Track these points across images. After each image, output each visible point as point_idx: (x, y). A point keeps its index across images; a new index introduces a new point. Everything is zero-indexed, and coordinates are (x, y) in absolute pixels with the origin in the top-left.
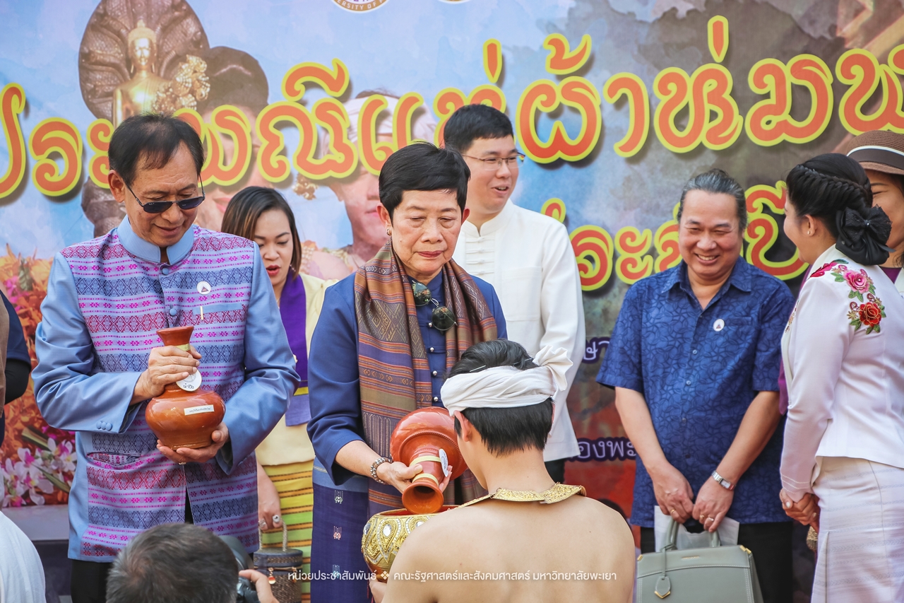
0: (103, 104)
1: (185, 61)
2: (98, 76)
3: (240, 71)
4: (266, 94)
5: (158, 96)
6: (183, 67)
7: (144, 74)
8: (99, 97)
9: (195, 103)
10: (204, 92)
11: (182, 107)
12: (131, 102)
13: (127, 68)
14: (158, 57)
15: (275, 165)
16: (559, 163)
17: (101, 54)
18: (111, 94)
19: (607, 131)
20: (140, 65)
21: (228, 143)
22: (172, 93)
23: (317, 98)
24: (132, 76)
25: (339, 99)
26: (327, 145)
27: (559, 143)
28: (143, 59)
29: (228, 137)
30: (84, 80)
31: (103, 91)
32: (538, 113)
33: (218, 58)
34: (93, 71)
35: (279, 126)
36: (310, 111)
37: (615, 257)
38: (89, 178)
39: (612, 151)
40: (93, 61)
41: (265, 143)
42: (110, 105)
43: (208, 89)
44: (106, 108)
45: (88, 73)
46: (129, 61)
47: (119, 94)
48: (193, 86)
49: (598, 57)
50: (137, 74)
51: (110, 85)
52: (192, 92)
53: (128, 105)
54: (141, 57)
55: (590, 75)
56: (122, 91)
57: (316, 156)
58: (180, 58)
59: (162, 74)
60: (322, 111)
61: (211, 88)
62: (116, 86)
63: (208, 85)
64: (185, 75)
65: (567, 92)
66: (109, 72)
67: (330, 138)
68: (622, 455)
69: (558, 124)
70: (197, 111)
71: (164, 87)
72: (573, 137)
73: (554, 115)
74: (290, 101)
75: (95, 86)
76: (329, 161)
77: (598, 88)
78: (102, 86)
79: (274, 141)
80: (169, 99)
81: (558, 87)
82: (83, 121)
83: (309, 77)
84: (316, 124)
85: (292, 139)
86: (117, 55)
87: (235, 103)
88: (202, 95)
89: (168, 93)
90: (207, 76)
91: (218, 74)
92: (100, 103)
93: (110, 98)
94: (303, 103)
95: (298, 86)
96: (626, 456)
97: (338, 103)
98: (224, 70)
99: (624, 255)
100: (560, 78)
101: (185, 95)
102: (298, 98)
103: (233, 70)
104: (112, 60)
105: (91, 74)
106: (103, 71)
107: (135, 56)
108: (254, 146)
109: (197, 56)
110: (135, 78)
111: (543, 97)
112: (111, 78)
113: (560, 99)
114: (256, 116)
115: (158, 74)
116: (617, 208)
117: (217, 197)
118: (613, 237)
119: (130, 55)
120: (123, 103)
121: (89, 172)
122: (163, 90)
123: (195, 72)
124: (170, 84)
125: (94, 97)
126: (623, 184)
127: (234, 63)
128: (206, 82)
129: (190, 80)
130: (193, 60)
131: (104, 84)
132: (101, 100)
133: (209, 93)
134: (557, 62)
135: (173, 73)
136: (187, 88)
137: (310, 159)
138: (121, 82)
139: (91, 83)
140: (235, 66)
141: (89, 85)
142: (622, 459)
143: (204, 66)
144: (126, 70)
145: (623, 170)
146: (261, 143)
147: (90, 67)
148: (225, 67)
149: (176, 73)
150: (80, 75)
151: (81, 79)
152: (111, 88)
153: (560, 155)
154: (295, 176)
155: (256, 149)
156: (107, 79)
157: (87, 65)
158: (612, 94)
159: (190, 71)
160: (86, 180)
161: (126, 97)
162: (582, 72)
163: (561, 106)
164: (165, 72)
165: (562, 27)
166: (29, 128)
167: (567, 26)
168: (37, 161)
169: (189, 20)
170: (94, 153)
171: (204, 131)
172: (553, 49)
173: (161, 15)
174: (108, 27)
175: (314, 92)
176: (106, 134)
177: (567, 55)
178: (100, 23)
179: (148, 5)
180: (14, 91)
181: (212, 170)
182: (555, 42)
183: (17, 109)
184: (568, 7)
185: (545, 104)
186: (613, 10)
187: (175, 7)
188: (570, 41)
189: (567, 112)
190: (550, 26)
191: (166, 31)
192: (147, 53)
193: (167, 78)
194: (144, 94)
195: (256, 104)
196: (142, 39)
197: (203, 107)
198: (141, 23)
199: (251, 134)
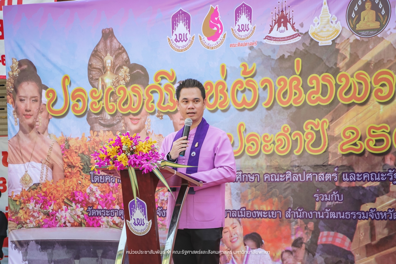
0: (95, 83)
1: (122, 68)
2: (94, 73)
3: (140, 72)
4: (148, 81)
5: (113, 80)
6: (122, 70)
7: (109, 72)
8: (94, 80)
9: (125, 83)
10: (128, 79)
11: (121, 84)
12: (104, 82)
13: (103, 70)
14: (113, 66)
15: (150, 107)
16: (244, 109)
17: (95, 65)
18: (98, 79)
19: (260, 98)
20: (108, 69)
21: (135, 98)
22: (118, 80)
23: (165, 82)
24: (105, 73)
25: (172, 83)
26: (168, 100)
27: (244, 102)
28: (109, 67)
29: (135, 96)
30: (89, 74)
31: (95, 78)
32: (237, 90)
33: (133, 67)
34: (92, 71)
35: (152, 92)
36: (162, 87)
37: (261, 144)
38: (89, 109)
39: (262, 105)
40: (92, 67)
41: (147, 98)
42: (97, 83)
43: (129, 78)
44: (96, 84)
45: (91, 72)
46: (104, 67)
47: (100, 79)
48: (124, 77)
49: (258, 71)
50: (107, 72)
51: (97, 76)
52: (124, 79)
53: (103, 83)
54: (108, 66)
55: (255, 77)
56: (101, 78)
57: (164, 104)
58: (121, 67)
59: (115, 72)
60: (167, 87)
61: (130, 78)
62: (100, 76)
63: (129, 77)
64: (122, 73)
65: (247, 83)
66: (97, 71)
67: (169, 97)
68: (262, 217)
69: (244, 95)
70: (125, 86)
71: (115, 77)
72: (249, 100)
73: (243, 92)
74: (156, 84)
75: (93, 76)
76: (168, 105)
77: (257, 82)
78: (95, 76)
79: (150, 98)
80: (116, 82)
81: (244, 81)
82: (88, 88)
83: (162, 75)
84: (164, 92)
85: (156, 97)
86: (100, 65)
87: (138, 84)
88: (127, 80)
89: (116, 79)
90: (129, 74)
91: (133, 73)
92: (94, 82)
93: (97, 81)
94: (160, 84)
95: (159, 78)
96: (263, 217)
97: (172, 85)
98: (135, 72)
99: (264, 143)
100: (245, 78)
101: (122, 80)
102: (159, 82)
103: (138, 72)
104: (99, 67)
105: (92, 72)
106: (95, 71)
107: (106, 66)
108: (143, 99)
109: (126, 66)
110: (106, 74)
111: (239, 85)
112: (98, 74)
113: (245, 86)
114: (145, 89)
115: (113, 73)
116: (262, 126)
117: (131, 117)
118: (261, 136)
119: (104, 66)
120: (102, 82)
121: (89, 107)
122: (115, 78)
123: (125, 72)
124: (117, 76)
125: (92, 80)
126: (265, 118)
127: (138, 69)
128: (129, 76)
129: (123, 75)
130: (125, 68)
131: (95, 75)
132: (94, 81)
133: (130, 80)
134: (244, 73)
135: (118, 72)
136: (123, 78)
137: (162, 104)
138: (101, 75)
139: (91, 75)
140: (138, 70)
141: (91, 76)
142: (261, 218)
143: (128, 70)
144: (103, 71)
145: (265, 112)
146: (146, 98)
147: (91, 69)
148: (135, 70)
149: (119, 72)
150: (88, 72)
151: (88, 74)
152: (98, 77)
153: (244, 106)
154: (157, 111)
155: (144, 100)
156: (97, 73)
157: (90, 69)
158: (262, 85)
159: (124, 72)
160: (88, 110)
161: (103, 80)
162: (253, 76)
163: (245, 88)
164: (116, 72)
165: (246, 60)
166: (70, 91)
167: (248, 59)
168: (73, 102)
169: (124, 54)
170: (91, 100)
171: (127, 94)
172: (243, 68)
173: (115, 51)
174: (98, 55)
175: (164, 81)
176: (96, 94)
177: (248, 70)
178: (95, 54)
179: (111, 48)
180: (66, 77)
181: (130, 107)
182: (244, 65)
183: (67, 83)
184: (248, 53)
185: (240, 87)
186: (263, 54)
187: (120, 49)
188: (249, 65)
189: (247, 91)
190: (242, 60)
191: (116, 57)
192: (110, 65)
193: (116, 74)
194: (108, 80)
195: (145, 85)
196: (109, 60)
197: (127, 85)
198: (108, 54)
199: (143, 95)
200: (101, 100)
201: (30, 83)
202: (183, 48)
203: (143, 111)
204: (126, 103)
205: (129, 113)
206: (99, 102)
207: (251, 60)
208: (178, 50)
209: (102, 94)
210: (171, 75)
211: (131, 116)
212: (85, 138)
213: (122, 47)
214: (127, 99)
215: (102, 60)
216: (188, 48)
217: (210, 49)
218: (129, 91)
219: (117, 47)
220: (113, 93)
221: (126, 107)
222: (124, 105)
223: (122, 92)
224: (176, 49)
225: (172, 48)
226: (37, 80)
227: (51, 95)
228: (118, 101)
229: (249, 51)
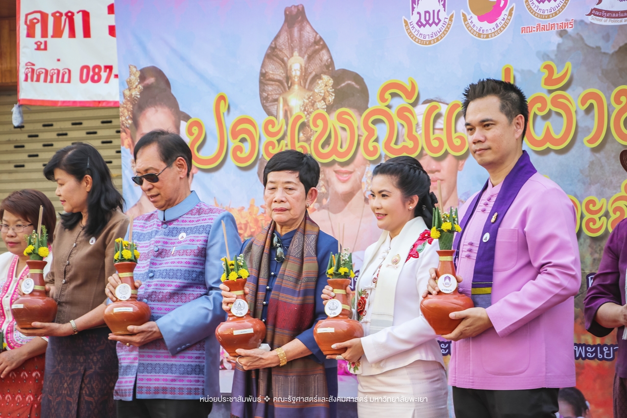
0: (272, 107)
1: (320, 78)
2: (270, 88)
3: (353, 85)
4: (367, 101)
5: (304, 102)
6: (319, 82)
7: (296, 87)
8: (270, 102)
9: (325, 106)
10: (331, 99)
11: (318, 109)
12: (288, 105)
13: (286, 83)
14: (305, 76)
15: (371, 149)
16: (547, 151)
17: (272, 74)
18: (276, 100)
19: (579, 129)
20: (294, 81)
21: (343, 133)
22: (312, 100)
23: (398, 103)
24: (289, 88)
25: (411, 104)
26: (403, 136)
27: (548, 137)
28: (296, 77)
29: (344, 129)
30: (262, 90)
31: (272, 98)
32: (535, 115)
33: (340, 76)
34: (267, 85)
35: (375, 122)
36: (393, 112)
37: (582, 217)
38: (262, 155)
39: (583, 143)
40: (267, 78)
41: (366, 134)
42: (276, 107)
43: (333, 97)
44: (273, 109)
45: (264, 86)
46: (288, 78)
47: (281, 100)
48: (324, 95)
49: (575, 77)
50: (292, 87)
51: (276, 94)
52: (324, 99)
53: (286, 107)
54: (295, 76)
55: (570, 90)
56: (283, 98)
57: (396, 143)
58: (318, 77)
59: (307, 87)
60: (401, 112)
61: (335, 96)
62: (280, 94)
63: (334, 94)
64: (320, 88)
65: (554, 102)
66: (275, 85)
67: (405, 131)
68: (584, 356)
69: (548, 123)
70: (326, 112)
71: (308, 95)
72: (557, 134)
73: (546, 117)
74: (382, 106)
75: (268, 95)
76: (404, 146)
77: (574, 99)
78: (272, 94)
79: (371, 132)
80: (310, 104)
81: (549, 98)
82: (260, 117)
83: (394, 89)
84: (397, 121)
85: (382, 131)
86: (281, 74)
87: (349, 106)
88: (329, 101)
89: (310, 100)
90: (333, 88)
91: (339, 87)
92: (270, 106)
93: (276, 103)
94: (389, 107)
95: (387, 96)
96: (586, 357)
97: (410, 107)
98: (343, 85)
99: (588, 216)
100: (550, 92)
101: (320, 101)
102: (386, 104)
103: (348, 85)
104: (279, 78)
105: (266, 87)
106: (272, 85)
107: (291, 74)
108: (359, 136)
109: (328, 75)
110: (291, 89)
111: (539, 105)
112: (278, 90)
113: (550, 106)
114: (361, 115)
115: (305, 87)
116: (584, 183)
117: (336, 169)
118: (581, 203)
119: (289, 75)
120: (284, 106)
121: (262, 152)
122: (307, 97)
123: (326, 86)
124: (311, 93)
125: (267, 102)
126: (589, 166)
127: (349, 80)
128: (332, 92)
129: (323, 91)
130: (325, 78)
131: (273, 93)
132: (271, 104)
133: (334, 100)
134: (549, 81)
135: (313, 86)
136: (321, 96)
137: (392, 145)
138: (283, 92)
139: (265, 93)
140: (349, 82)
141: (264, 94)
142: (583, 359)
143: (331, 82)
144: (286, 84)
145: (588, 156)
146: (363, 134)
147: (265, 82)
148: (344, 82)
149: (315, 86)
150: (260, 87)
151: (260, 90)
152: (277, 96)
153: (548, 145)
154: (383, 156)
155: (360, 137)
156: (275, 90)
157: (264, 81)
158: (583, 103)
159: (323, 85)
160: (260, 157)
161: (286, 102)
162: (564, 88)
163: (550, 111)
164: (309, 85)
165: (553, 57)
166: (229, 122)
167: (556, 55)
168: (233, 143)
169: (324, 52)
170: (266, 139)
171: (330, 126)
172: (546, 72)
173: (307, 48)
174: (277, 56)
175: (396, 99)
176: (273, 127)
177: (556, 76)
178: (273, 54)
179: (300, 41)
180: (222, 98)
181: (334, 151)
182: (548, 67)
183: (223, 109)
184: (557, 43)
185: (540, 110)
186: (586, 45)
187: (316, 42)
188: (557, 66)
189: (554, 115)
190: (545, 56)
191: (310, 58)
192: (298, 73)
193: (310, 89)
194: (296, 100)
195: (361, 107)
196: (296, 64)
197: (330, 109)
198: (296, 53)
199: (358, 127)
200: (283, 138)
201: (160, 109)
202: (433, 38)
203: (358, 157)
204: (326, 143)
205: (333, 162)
206: (279, 141)
207: (561, 55)
208: (422, 43)
209: (284, 127)
210: (409, 88)
211: (337, 167)
212: (255, 209)
213: (321, 39)
214: (329, 136)
215: (284, 64)
216: (442, 38)
217: (483, 38)
218: (333, 120)
219: (312, 40)
220: (303, 126)
221: (327, 150)
222: (323, 146)
223: (320, 122)
224: (419, 39)
225: (412, 38)
226: (172, 103)
227: (195, 130)
228: (313, 139)
229: (558, 40)
